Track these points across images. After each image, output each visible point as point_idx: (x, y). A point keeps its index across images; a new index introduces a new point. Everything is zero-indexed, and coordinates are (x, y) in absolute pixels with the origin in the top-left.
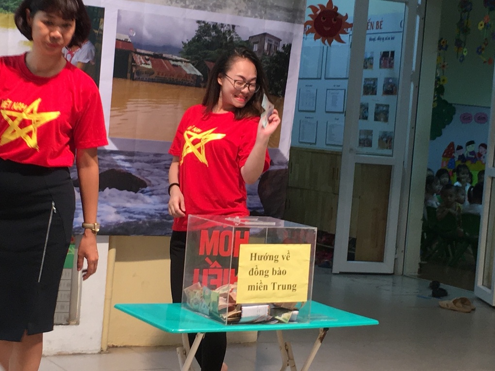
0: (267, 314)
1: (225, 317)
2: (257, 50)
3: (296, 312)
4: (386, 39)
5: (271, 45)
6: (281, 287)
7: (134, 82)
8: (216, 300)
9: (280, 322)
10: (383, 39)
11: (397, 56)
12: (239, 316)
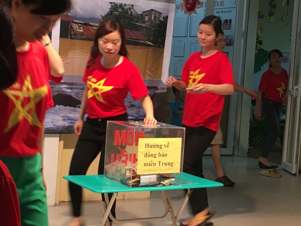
0: (155, 181)
1: (130, 183)
2: (147, 20)
3: (173, 179)
4: (226, 12)
5: (156, 16)
6: (164, 164)
7: (72, 40)
8: (124, 172)
9: (164, 185)
10: (225, 12)
11: (233, 22)
12: (139, 182)
